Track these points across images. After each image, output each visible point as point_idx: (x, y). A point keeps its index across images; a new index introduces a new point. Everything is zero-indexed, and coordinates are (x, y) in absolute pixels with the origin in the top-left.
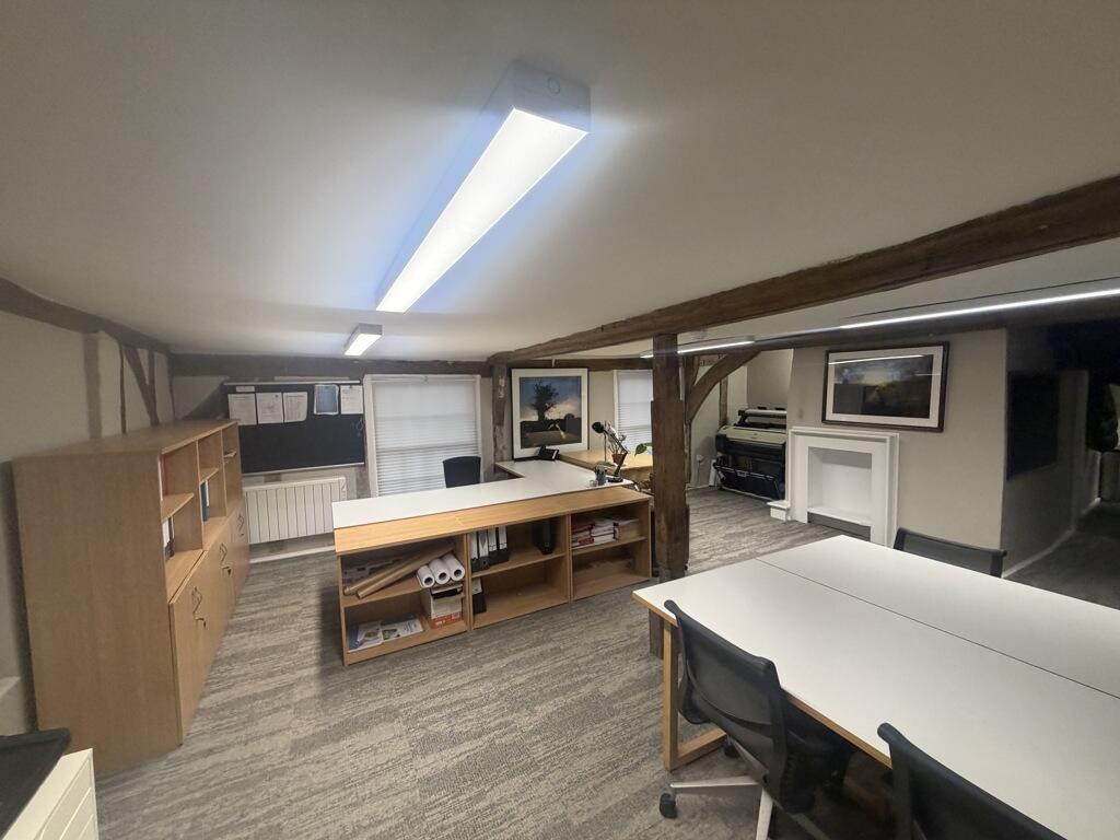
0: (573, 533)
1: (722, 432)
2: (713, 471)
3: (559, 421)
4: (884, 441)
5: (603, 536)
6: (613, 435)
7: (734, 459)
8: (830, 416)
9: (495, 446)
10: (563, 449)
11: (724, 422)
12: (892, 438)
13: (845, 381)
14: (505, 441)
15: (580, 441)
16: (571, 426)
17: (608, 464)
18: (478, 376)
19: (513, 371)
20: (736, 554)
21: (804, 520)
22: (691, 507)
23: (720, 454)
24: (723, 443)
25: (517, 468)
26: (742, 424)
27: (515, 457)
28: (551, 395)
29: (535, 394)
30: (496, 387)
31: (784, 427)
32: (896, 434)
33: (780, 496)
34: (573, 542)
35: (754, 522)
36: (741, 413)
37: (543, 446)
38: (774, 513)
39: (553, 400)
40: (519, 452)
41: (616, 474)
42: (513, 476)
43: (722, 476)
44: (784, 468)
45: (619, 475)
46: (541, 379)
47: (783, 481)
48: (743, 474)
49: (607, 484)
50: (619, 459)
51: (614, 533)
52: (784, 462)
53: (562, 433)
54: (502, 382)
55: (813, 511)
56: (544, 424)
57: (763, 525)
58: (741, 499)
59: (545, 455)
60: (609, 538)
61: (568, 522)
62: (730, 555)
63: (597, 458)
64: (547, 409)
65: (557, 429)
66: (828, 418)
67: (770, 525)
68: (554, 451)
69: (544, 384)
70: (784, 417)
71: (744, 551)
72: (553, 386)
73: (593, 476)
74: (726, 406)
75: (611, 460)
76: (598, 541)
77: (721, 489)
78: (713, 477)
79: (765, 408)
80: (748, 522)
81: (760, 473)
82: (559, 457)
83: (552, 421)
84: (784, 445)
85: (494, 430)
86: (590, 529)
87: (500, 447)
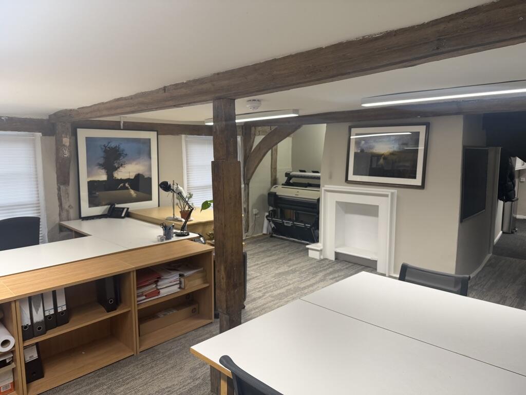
0: (138, 288)
1: (273, 190)
2: (266, 222)
3: (128, 180)
4: (386, 196)
5: (169, 287)
6: (180, 194)
7: (282, 212)
8: (352, 177)
9: (61, 205)
10: (132, 206)
11: (274, 182)
12: (392, 194)
13: (362, 151)
14: (72, 200)
15: (151, 199)
16: (141, 185)
17: (177, 220)
18: (39, 134)
19: (79, 130)
20: (283, 290)
21: (332, 258)
22: (248, 253)
23: (271, 208)
24: (274, 200)
25: (84, 227)
26: (288, 184)
27: (83, 215)
28: (120, 155)
29: (102, 154)
30: (59, 145)
31: (318, 186)
32: (394, 190)
33: (315, 240)
34: (138, 296)
35: (297, 262)
36: (287, 175)
37: (112, 205)
38: (312, 254)
39: (122, 160)
40: (86, 210)
41: (182, 229)
42: (79, 235)
43: (273, 226)
44: (318, 219)
45: (186, 229)
46: (110, 140)
47: (318, 228)
48: (288, 223)
49: (174, 238)
50: (187, 215)
51: (180, 283)
52: (318, 213)
53: (132, 192)
54: (66, 141)
55: (340, 250)
56: (113, 184)
57: (302, 264)
58: (287, 243)
59: (114, 213)
60: (175, 289)
61: (133, 278)
62: (279, 292)
63: (166, 214)
64: (116, 169)
65: (127, 188)
66: (349, 179)
67: (308, 263)
68: (124, 208)
69: (113, 145)
70: (319, 178)
71: (289, 287)
72: (122, 147)
73: (160, 231)
74: (275, 168)
75: (178, 216)
76: (164, 292)
77: (272, 236)
78: (266, 227)
79: (304, 171)
80: (292, 262)
81: (301, 222)
82: (129, 215)
83: (122, 181)
84: (318, 200)
85: (59, 189)
86: (156, 282)
87: (66, 206)
